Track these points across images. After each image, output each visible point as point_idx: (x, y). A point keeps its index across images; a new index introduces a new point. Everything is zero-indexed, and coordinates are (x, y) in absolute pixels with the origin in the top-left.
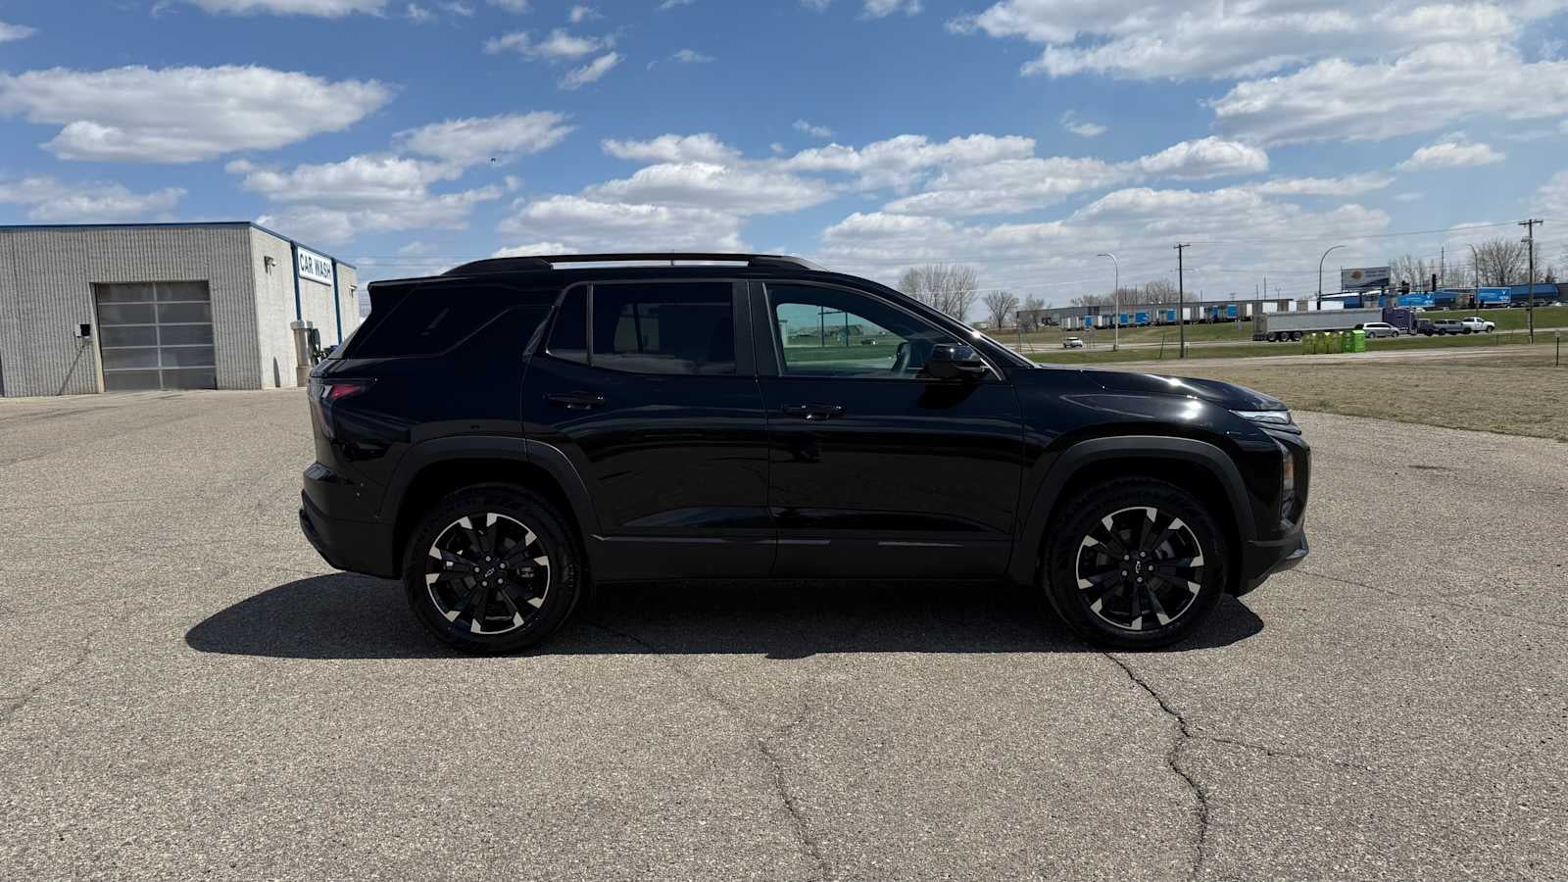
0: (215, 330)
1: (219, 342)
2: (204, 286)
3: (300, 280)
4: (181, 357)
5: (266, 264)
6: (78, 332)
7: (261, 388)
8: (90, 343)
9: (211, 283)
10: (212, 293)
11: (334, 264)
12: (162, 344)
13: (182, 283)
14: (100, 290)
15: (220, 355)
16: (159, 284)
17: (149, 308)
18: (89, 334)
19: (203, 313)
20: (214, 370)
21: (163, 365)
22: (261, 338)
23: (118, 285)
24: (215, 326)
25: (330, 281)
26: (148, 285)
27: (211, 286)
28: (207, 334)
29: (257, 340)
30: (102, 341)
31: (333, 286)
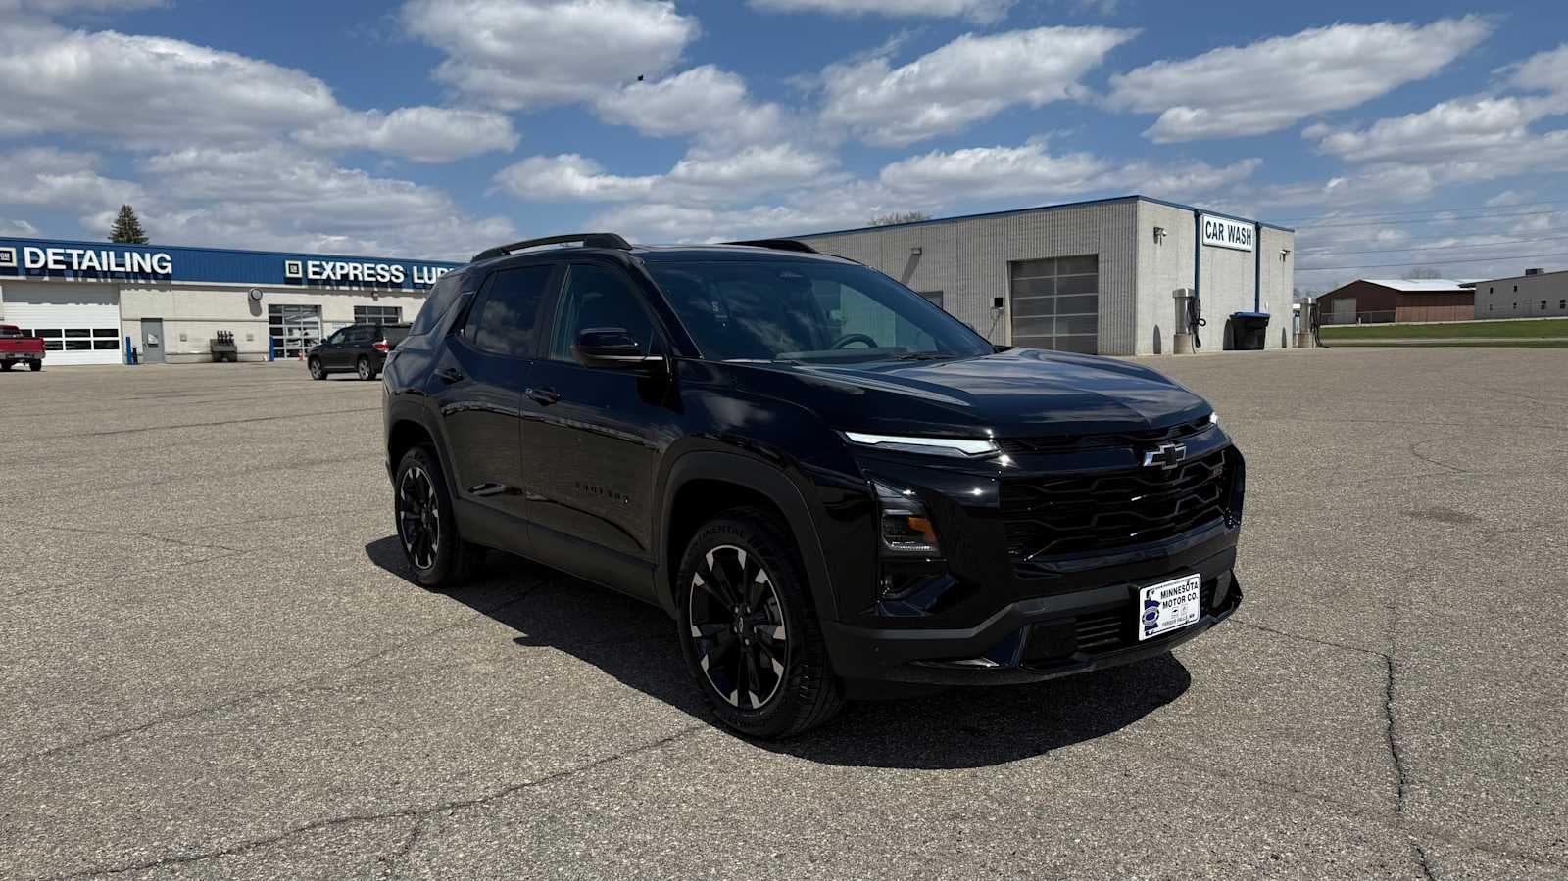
0: (1099, 300)
1: (1102, 311)
2: (1094, 259)
3: (1202, 247)
4: (1073, 325)
5: (1156, 235)
6: (992, 304)
7: (1134, 355)
8: (1002, 313)
9: (1100, 257)
10: (1100, 266)
11: (1258, 229)
12: (1058, 313)
13: (1076, 257)
14: (1016, 267)
15: (1102, 324)
16: (1060, 259)
17: (1050, 282)
18: (1001, 306)
19: (1092, 285)
20: (1096, 338)
21: (1057, 332)
22: (1140, 307)
23: (1029, 262)
24: (1099, 297)
25: (1251, 246)
26: (1051, 260)
27: (1100, 259)
28: (1093, 304)
29: (1135, 308)
30: (1014, 312)
31: (1254, 253)
